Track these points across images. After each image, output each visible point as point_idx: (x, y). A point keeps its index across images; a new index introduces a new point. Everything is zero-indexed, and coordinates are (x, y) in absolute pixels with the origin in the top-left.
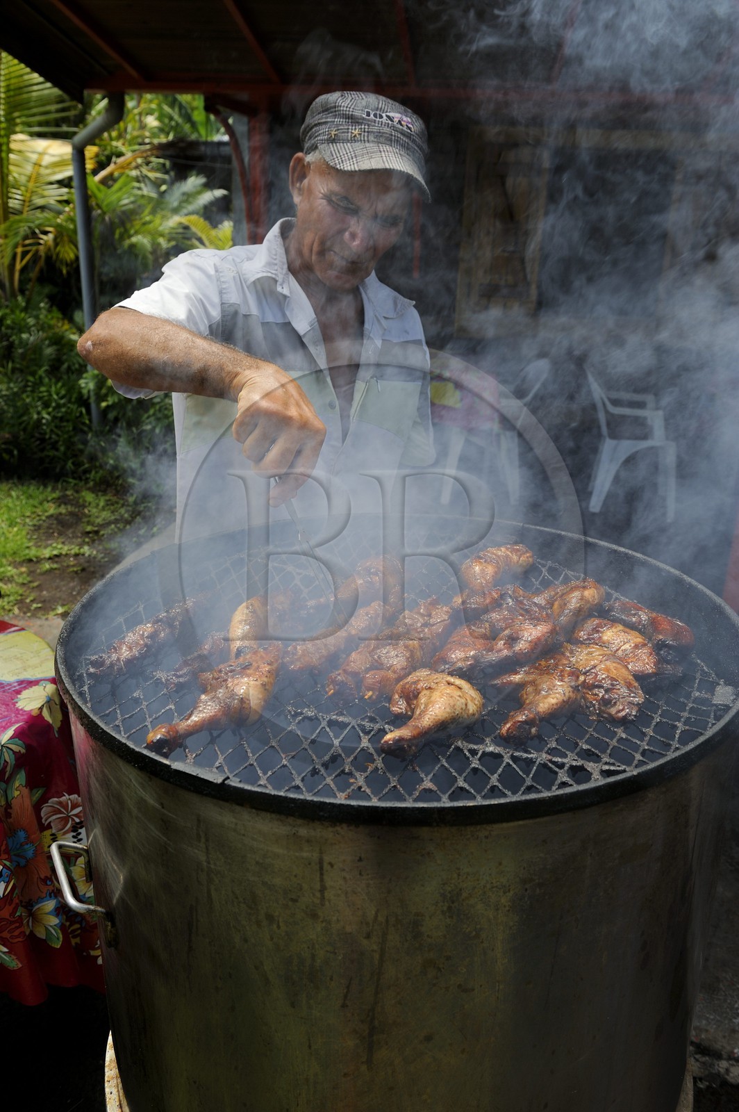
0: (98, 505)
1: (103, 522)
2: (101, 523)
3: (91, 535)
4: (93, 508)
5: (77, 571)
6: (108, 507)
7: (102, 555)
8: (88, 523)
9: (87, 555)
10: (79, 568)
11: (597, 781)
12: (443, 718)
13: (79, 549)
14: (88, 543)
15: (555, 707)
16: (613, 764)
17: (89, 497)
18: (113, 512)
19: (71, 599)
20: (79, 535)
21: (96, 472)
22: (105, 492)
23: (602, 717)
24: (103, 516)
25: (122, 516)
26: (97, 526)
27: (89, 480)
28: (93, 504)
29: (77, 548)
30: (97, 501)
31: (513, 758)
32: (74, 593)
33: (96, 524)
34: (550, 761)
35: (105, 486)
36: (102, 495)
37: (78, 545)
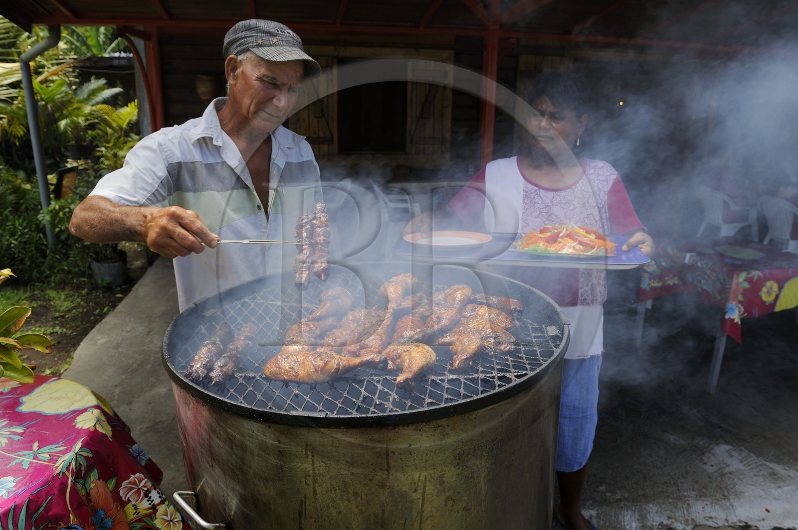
0: (60, 299)
1: (67, 309)
2: (65, 310)
3: (59, 319)
4: (57, 300)
5: (55, 344)
6: (68, 299)
7: (71, 331)
8: (56, 311)
9: (59, 332)
10: (56, 342)
11: (515, 382)
12: (422, 365)
13: (53, 329)
14: (58, 324)
15: (475, 350)
16: (518, 372)
17: (52, 294)
18: (72, 302)
19: (54, 363)
20: (51, 320)
21: (55, 276)
22: (63, 289)
23: (496, 352)
24: (65, 305)
25: (79, 304)
26: (62, 313)
27: (51, 282)
28: (57, 298)
29: (51, 328)
30: (59, 296)
31: (466, 379)
32: (56, 359)
33: (61, 311)
34: (486, 376)
35: (62, 285)
36: (62, 291)
37: (51, 327)
